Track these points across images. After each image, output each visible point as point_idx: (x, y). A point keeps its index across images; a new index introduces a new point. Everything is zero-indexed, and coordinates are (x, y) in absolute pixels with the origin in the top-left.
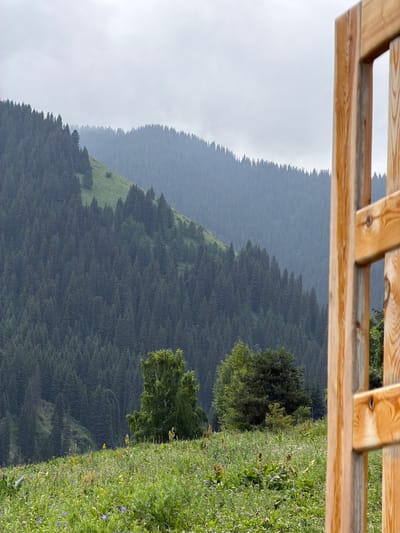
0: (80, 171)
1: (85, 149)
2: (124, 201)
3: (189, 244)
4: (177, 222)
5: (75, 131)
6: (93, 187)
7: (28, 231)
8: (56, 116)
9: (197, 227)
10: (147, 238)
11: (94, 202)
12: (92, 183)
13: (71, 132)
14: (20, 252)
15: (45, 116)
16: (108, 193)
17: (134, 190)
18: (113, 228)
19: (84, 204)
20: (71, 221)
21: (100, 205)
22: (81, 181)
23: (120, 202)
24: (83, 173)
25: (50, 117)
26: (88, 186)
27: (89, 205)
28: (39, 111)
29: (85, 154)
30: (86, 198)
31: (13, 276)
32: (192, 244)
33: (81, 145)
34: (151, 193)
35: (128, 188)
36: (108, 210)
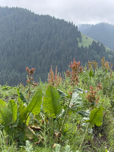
0: (78, 37)
1: (80, 31)
2: (91, 45)
3: (110, 56)
4: (106, 50)
5: (77, 26)
6: (82, 42)
7: (63, 55)
8: (71, 22)
9: (112, 51)
10: (98, 55)
11: (82, 46)
12: (82, 41)
13: (76, 26)
14: (61, 61)
15: (68, 22)
16: (86, 42)
17: (94, 42)
18: (87, 53)
19: (79, 47)
20: (75, 52)
21: (84, 47)
22: (78, 40)
23: (90, 45)
25: (70, 22)
26: (81, 41)
27: (81, 47)
28: (67, 21)
29: (79, 32)
30: (80, 45)
31: (59, 68)
32: (111, 57)
33: (78, 30)
34: (99, 43)
35: (92, 41)
36: (86, 48)
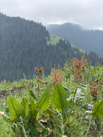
0: (46, 36)
2: (58, 43)
4: (72, 47)
5: (45, 26)
6: (50, 40)
7: (34, 52)
8: (40, 23)
9: (77, 48)
10: (64, 52)
11: (50, 44)
12: (50, 39)
13: (44, 26)
14: (32, 58)
15: (37, 23)
16: (54, 41)
17: (60, 40)
18: (55, 50)
19: (48, 45)
20: (44, 49)
21: (52, 44)
22: (47, 39)
23: (57, 43)
24: (47, 37)
25: (38, 23)
26: (49, 40)
27: (49, 45)
28: (36, 22)
29: (48, 32)
30: (48, 43)
31: (31, 64)
32: (76, 53)
33: (47, 29)
34: (65, 41)
35: (59, 39)
36: (54, 45)
